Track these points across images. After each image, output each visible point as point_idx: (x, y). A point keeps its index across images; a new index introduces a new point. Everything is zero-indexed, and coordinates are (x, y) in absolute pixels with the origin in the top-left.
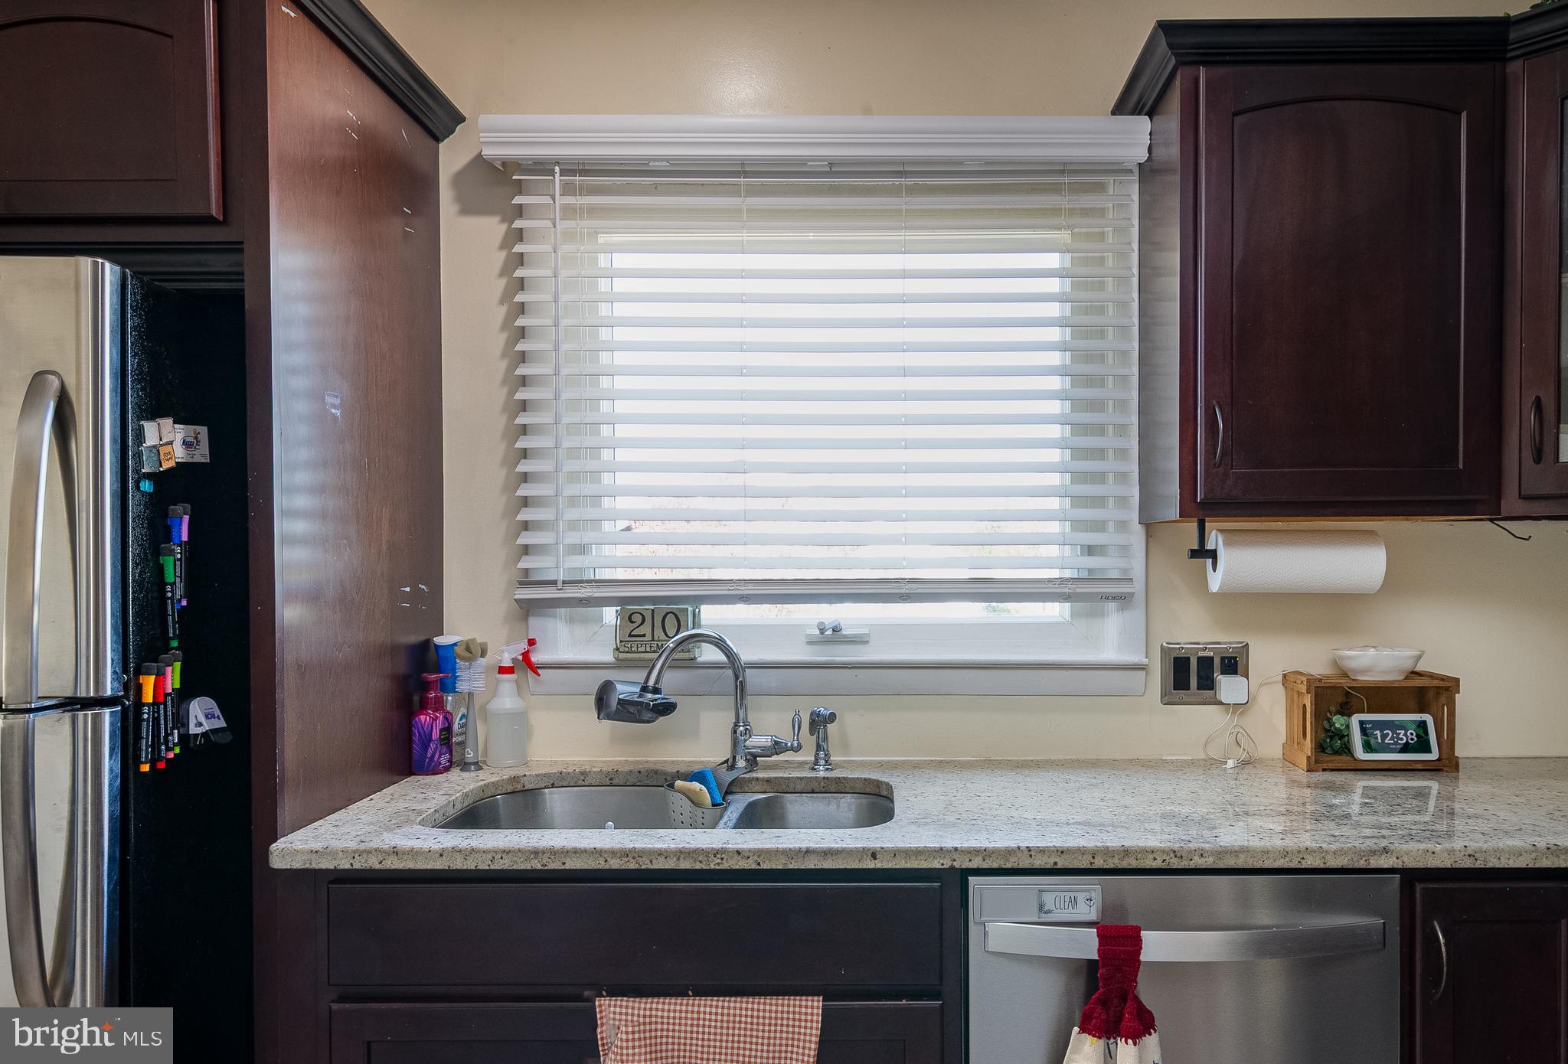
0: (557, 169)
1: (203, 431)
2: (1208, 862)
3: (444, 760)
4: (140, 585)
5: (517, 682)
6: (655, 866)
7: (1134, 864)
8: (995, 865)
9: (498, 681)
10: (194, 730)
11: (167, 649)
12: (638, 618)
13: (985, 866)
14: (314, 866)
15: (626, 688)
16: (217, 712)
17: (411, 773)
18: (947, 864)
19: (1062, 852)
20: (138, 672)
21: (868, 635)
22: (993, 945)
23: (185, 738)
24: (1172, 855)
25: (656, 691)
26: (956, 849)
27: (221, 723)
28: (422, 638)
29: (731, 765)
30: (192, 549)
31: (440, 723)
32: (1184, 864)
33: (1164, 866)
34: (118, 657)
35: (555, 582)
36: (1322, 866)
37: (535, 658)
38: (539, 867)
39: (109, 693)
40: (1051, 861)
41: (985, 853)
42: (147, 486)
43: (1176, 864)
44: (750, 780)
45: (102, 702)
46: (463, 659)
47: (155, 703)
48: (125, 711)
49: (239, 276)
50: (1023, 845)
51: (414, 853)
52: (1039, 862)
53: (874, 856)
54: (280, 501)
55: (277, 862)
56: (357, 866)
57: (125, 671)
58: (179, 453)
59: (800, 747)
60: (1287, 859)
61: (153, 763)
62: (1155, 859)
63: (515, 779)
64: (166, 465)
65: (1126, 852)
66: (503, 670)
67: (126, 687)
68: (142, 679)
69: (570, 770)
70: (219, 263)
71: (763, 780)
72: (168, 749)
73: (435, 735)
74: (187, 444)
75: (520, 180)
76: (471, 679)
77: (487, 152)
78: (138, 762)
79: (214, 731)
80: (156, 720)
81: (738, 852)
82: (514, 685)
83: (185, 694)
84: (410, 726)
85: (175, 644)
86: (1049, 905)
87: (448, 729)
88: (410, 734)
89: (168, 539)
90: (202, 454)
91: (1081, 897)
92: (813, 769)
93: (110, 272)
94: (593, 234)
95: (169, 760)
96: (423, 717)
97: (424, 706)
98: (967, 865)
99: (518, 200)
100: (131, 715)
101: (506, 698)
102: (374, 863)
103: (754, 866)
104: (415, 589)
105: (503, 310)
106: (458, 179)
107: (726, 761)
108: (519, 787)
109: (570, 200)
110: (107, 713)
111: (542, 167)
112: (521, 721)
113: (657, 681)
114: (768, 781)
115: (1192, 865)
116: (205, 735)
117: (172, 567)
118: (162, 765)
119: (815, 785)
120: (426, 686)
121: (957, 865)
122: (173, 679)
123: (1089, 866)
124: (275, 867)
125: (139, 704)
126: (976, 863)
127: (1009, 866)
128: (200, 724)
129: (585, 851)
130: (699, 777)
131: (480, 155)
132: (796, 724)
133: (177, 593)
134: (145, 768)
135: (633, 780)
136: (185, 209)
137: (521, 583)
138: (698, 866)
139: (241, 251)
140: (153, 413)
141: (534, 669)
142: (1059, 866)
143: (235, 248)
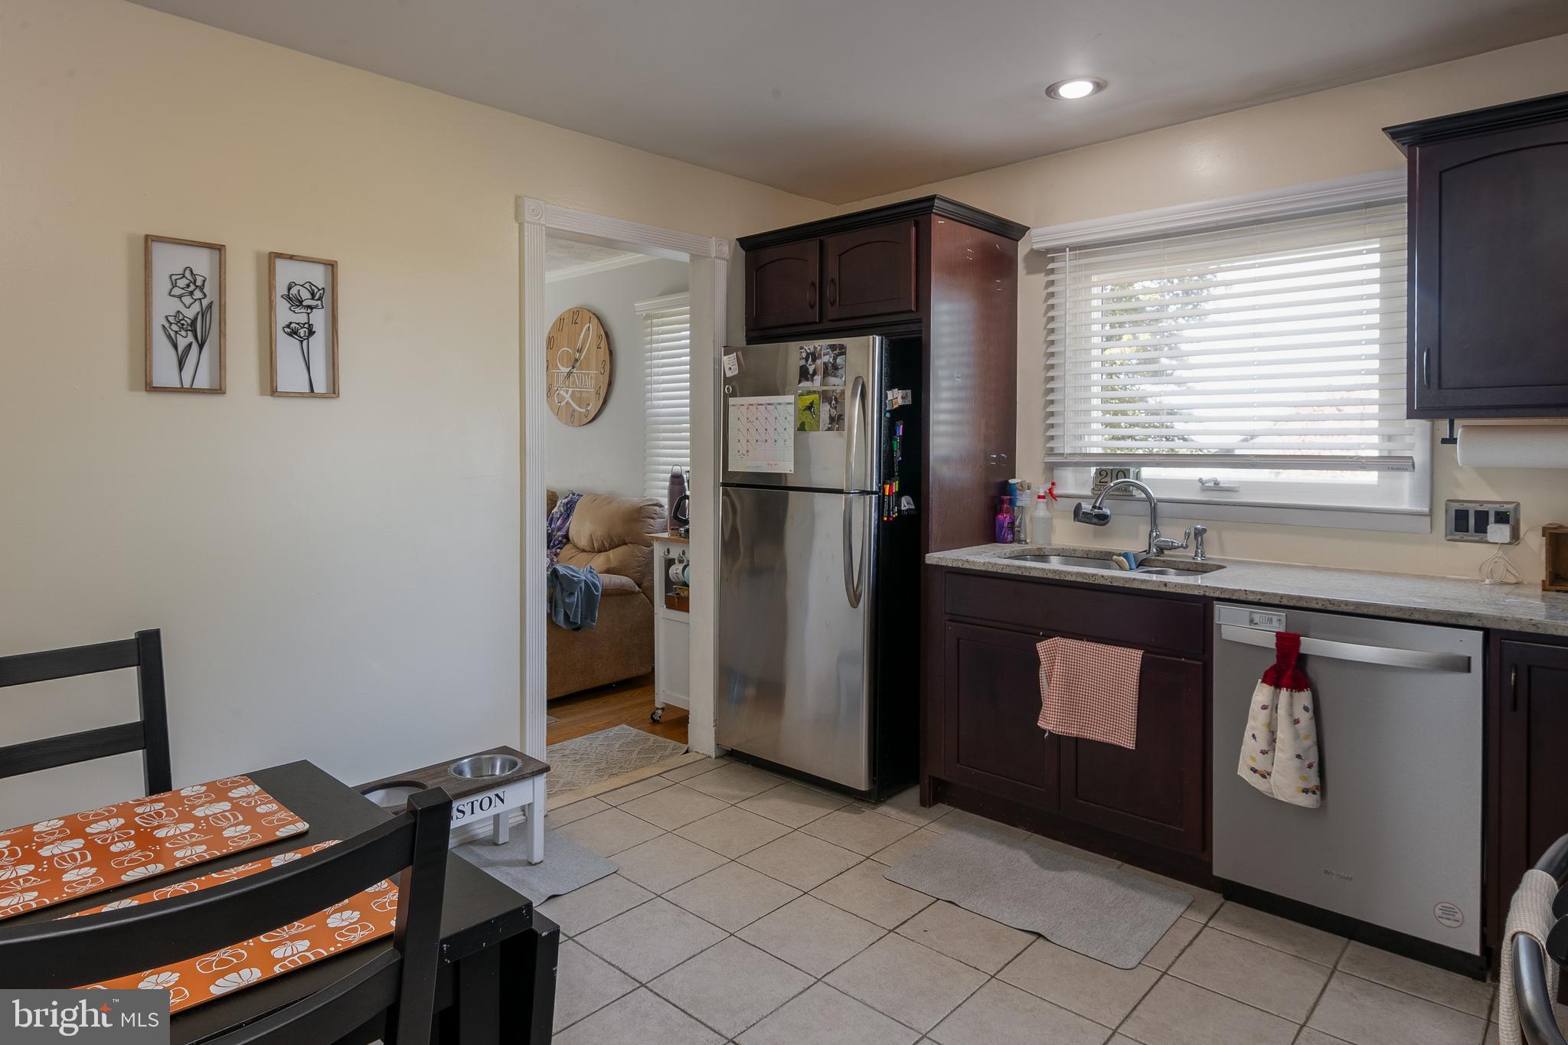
0: (1068, 249)
1: (909, 391)
2: (1350, 609)
3: (1010, 537)
4: (885, 452)
5: (1047, 503)
6: (1067, 579)
7: (1305, 605)
8: (1227, 597)
9: (1037, 502)
10: (903, 508)
11: (894, 476)
12: (1104, 473)
13: (1222, 596)
14: (940, 564)
15: (1087, 507)
16: (912, 503)
17: (995, 542)
18: (1202, 593)
19: (1264, 594)
20: (884, 483)
21: (1239, 487)
22: (1224, 637)
23: (899, 511)
24: (1328, 602)
25: (1100, 508)
26: (1207, 586)
27: (913, 507)
28: (1002, 480)
29: (1148, 552)
30: (903, 437)
31: (1008, 520)
32: (1334, 608)
33: (1323, 608)
34: (878, 477)
35: (1063, 454)
36: (1425, 619)
37: (1055, 492)
38: (1020, 573)
39: (874, 490)
40: (1258, 597)
41: (1223, 590)
42: (888, 415)
43: (1330, 607)
44: (1154, 560)
45: (872, 493)
46: (1020, 490)
47: (889, 496)
48: (879, 497)
49: (920, 331)
50: (1243, 588)
51: (974, 562)
52: (1250, 598)
53: (1166, 585)
54: (933, 417)
55: (928, 561)
56: (954, 565)
57: (880, 483)
58: (900, 402)
59: (1187, 547)
60: (1402, 613)
61: (888, 518)
62: (1317, 603)
63: (1039, 549)
64: (895, 407)
65: (1301, 598)
66: (1039, 497)
67: (880, 488)
68: (885, 486)
69: (1068, 548)
70: (914, 327)
71: (1161, 560)
72: (893, 514)
73: (1006, 525)
74: (903, 398)
75: (1053, 257)
76: (1023, 500)
77: (1035, 247)
78: (883, 517)
79: (909, 509)
80: (889, 502)
81: (1103, 576)
82: (1045, 505)
83: (899, 495)
84: (995, 520)
85: (896, 474)
86: (1256, 620)
87: (1013, 523)
88: (995, 524)
89: (895, 434)
90: (909, 401)
91: (1275, 619)
92: (1194, 559)
93: (878, 339)
94: (1089, 277)
95: (893, 518)
96: (1000, 516)
97: (1001, 512)
98: (1212, 595)
99: (1051, 266)
100: (881, 499)
101: (1041, 510)
102: (960, 565)
103: (1110, 584)
104: (999, 456)
105: (1045, 319)
106: (1026, 258)
107: (1145, 551)
108: (1042, 553)
109: (1074, 262)
110: (874, 496)
111: (1061, 249)
112: (1049, 522)
113: (1100, 504)
114: (1164, 561)
115: (1340, 609)
116: (907, 510)
117: (896, 445)
118: (891, 519)
119: (1190, 566)
120: (1002, 502)
121: (1207, 594)
122: (896, 487)
123: (1279, 603)
124: (929, 562)
125: (884, 495)
126: (1217, 594)
127: (1234, 598)
128: (905, 506)
129: (1038, 569)
130: (1125, 555)
131: (1032, 249)
132: (1187, 535)
133: (898, 456)
134: (885, 519)
135: (1098, 556)
136: (904, 308)
137: (1048, 454)
138: (1085, 581)
139: (921, 322)
140: (891, 387)
141: (1054, 497)
142: (1262, 601)
143: (919, 321)
